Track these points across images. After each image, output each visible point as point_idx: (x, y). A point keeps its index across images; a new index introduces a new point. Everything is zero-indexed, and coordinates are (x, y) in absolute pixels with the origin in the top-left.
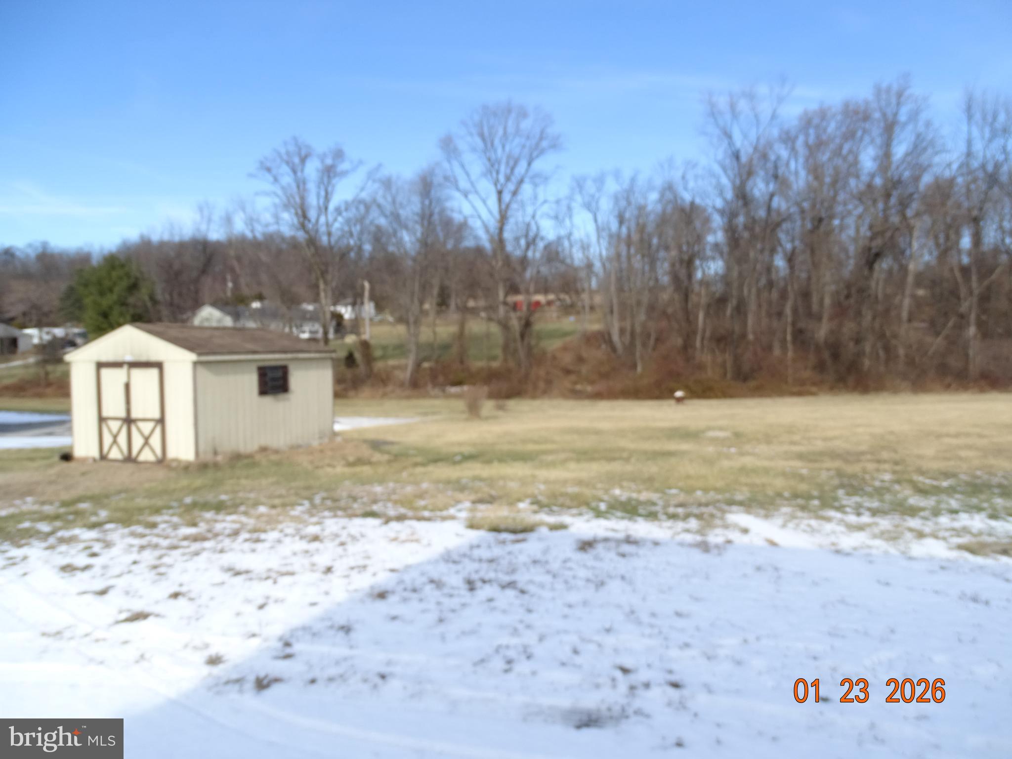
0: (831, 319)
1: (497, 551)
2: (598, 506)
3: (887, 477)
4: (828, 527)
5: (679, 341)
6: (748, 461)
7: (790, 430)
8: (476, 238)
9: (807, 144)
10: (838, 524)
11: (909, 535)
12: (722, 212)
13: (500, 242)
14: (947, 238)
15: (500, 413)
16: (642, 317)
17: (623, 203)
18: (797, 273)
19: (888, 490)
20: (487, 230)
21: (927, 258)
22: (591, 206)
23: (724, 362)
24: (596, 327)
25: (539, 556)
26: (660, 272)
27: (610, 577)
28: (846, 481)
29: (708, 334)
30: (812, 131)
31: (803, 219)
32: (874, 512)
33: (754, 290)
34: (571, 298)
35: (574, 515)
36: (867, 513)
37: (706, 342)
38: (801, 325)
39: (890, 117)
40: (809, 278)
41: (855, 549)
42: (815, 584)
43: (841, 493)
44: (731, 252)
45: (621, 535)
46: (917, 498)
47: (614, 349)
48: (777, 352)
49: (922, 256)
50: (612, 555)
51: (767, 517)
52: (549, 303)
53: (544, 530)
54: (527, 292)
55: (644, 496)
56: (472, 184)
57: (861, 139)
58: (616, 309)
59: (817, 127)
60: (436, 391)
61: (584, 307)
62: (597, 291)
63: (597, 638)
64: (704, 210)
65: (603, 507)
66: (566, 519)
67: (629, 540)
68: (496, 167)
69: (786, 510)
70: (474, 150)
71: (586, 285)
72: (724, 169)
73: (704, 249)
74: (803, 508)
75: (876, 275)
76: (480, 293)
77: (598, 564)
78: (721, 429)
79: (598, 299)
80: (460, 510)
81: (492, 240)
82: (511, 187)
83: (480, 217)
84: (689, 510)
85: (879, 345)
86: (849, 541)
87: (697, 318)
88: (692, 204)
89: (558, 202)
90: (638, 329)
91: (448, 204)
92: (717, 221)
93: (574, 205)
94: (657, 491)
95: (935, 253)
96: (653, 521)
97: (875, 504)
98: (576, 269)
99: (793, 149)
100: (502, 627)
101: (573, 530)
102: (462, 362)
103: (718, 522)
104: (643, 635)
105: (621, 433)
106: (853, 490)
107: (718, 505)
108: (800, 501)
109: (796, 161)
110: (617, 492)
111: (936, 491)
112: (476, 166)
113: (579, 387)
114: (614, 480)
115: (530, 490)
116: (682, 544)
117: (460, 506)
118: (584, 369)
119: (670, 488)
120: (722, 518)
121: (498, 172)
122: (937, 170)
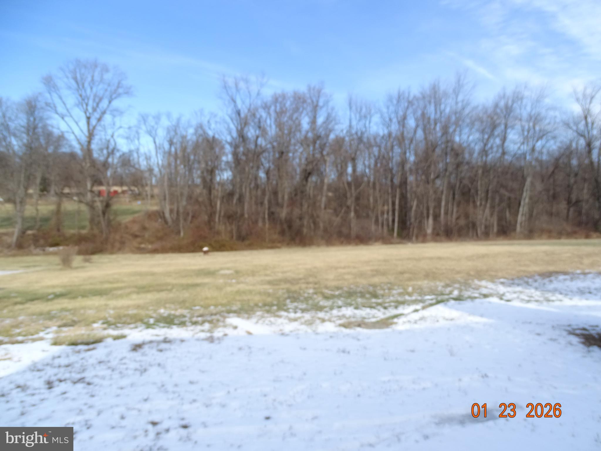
0: (288, 206)
1: (73, 358)
2: (148, 321)
3: (311, 291)
4: (280, 321)
5: (206, 218)
6: (242, 287)
7: (266, 268)
8: (71, 146)
9: (275, 111)
10: (285, 319)
11: (318, 321)
12: (230, 144)
13: (88, 151)
14: (342, 167)
15: (87, 264)
16: (184, 203)
17: (172, 133)
18: (271, 181)
19: (311, 298)
20: (80, 143)
21: (333, 176)
22: (151, 133)
23: (232, 230)
24: (155, 208)
25: (104, 358)
26: (195, 175)
27: (151, 365)
28: (291, 295)
29: (222, 214)
30: (278, 105)
31: (274, 152)
32: (303, 311)
33: (248, 189)
34: (138, 189)
35: (131, 329)
36: (300, 311)
37: (221, 219)
38: (273, 210)
39: (315, 103)
40: (277, 184)
41: (291, 332)
42: (269, 353)
43: (288, 301)
44: (236, 167)
45: (161, 338)
46: (324, 301)
47: (166, 222)
48: (260, 224)
49: (330, 175)
50: (154, 351)
51: (248, 318)
52: (124, 192)
53: (109, 340)
54: (108, 185)
55: (179, 312)
56: (68, 110)
57: (302, 112)
58: (167, 197)
59: (281, 103)
60: (38, 251)
61: (147, 195)
62: (156, 186)
63: (139, 406)
64: (220, 142)
65: (152, 321)
66: (126, 331)
67: (166, 341)
68: (86, 101)
69: (259, 313)
70: (69, 88)
71: (149, 182)
72: (232, 119)
73: (220, 164)
74: (268, 312)
75: (309, 184)
76: (73, 183)
77: (144, 358)
78: (228, 269)
79: (156, 191)
80: (47, 333)
81: (82, 149)
82: (97, 115)
83: (73, 133)
84: (205, 318)
85: (311, 221)
86: (289, 327)
87: (216, 205)
88: (214, 137)
89: (130, 128)
90: (181, 210)
91: (49, 122)
92: (228, 149)
93: (141, 131)
94: (187, 308)
95: (337, 174)
96: (182, 327)
97: (304, 306)
98: (142, 172)
99: (269, 113)
100: (71, 410)
101: (129, 338)
102: (59, 230)
103: (221, 324)
104: (168, 399)
105: (168, 274)
106: (294, 299)
107: (222, 314)
108: (267, 308)
109: (270, 119)
110: (162, 311)
111: (333, 297)
112: (71, 99)
113: (143, 246)
114: (160, 303)
115: (103, 314)
116: (198, 340)
117: (48, 330)
118: (147, 235)
119: (195, 306)
120: (224, 322)
121: (87, 105)
122: (337, 133)
